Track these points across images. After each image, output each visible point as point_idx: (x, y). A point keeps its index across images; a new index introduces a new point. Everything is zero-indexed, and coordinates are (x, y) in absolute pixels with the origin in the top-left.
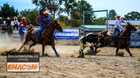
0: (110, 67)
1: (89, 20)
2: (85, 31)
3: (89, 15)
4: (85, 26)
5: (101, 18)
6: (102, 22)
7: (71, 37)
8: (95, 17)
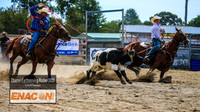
0: (128, 99)
1: (94, 26)
2: (89, 43)
3: (95, 17)
4: (89, 34)
5: (113, 22)
6: (115, 27)
7: (66, 52)
8: (103, 21)
